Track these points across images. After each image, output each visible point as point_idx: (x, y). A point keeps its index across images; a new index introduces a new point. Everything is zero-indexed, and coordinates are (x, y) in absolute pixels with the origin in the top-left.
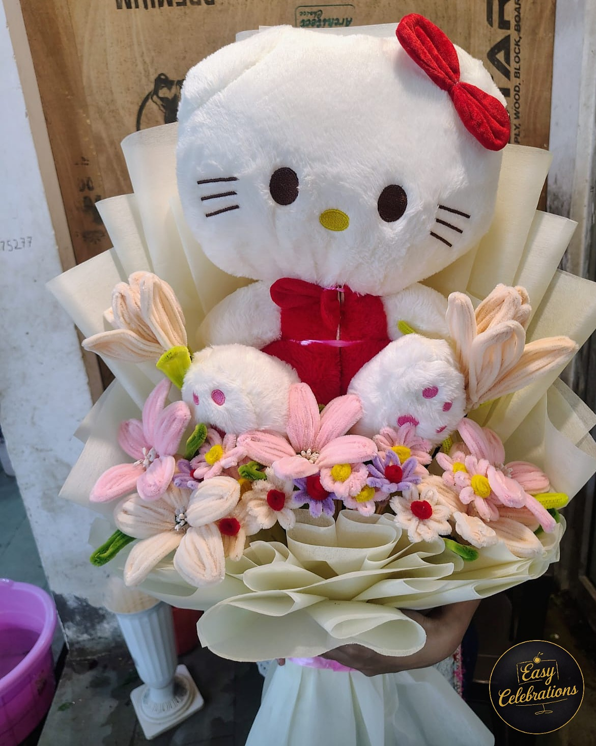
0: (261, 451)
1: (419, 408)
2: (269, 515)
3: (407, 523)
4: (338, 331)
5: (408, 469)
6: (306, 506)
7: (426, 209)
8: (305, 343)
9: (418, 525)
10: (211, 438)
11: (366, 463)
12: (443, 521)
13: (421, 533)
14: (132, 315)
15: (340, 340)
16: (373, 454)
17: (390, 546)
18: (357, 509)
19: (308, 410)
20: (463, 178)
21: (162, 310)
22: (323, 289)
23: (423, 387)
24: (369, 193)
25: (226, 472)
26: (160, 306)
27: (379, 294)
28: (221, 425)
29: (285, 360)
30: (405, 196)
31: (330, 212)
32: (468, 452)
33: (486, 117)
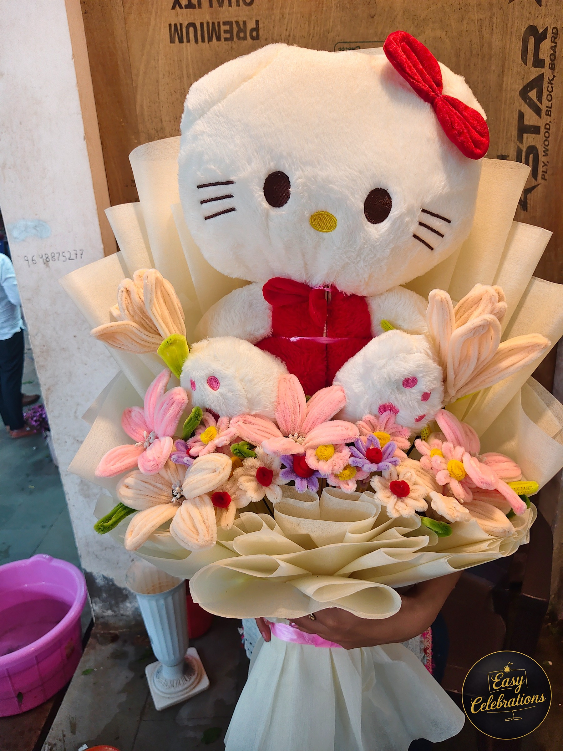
0: (252, 433)
1: (399, 396)
2: (257, 490)
3: (386, 500)
4: (325, 328)
5: (388, 452)
6: (292, 483)
7: (410, 211)
8: (293, 339)
9: (396, 502)
10: (206, 421)
11: (349, 445)
12: (419, 499)
13: (399, 509)
14: (136, 309)
15: (326, 337)
16: (355, 437)
17: (371, 521)
18: (339, 487)
19: (296, 397)
20: (445, 184)
21: (163, 304)
22: (312, 288)
23: (403, 377)
24: (356, 196)
25: (218, 450)
26: (161, 300)
27: (364, 294)
28: (216, 408)
29: (275, 355)
30: (390, 199)
31: (319, 214)
32: (444, 439)
33: (466, 127)
